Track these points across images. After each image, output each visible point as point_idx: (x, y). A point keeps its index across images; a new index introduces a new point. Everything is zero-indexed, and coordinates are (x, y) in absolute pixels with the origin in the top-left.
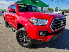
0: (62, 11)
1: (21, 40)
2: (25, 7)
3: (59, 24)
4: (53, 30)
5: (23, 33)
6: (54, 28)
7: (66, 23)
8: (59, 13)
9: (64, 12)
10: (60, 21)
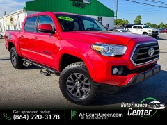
0: (154, 26)
1: (70, 89)
2: (72, 20)
3: (146, 53)
4: (136, 65)
5: (76, 74)
6: (137, 60)
7: (158, 52)
8: (144, 33)
9: (157, 32)
10: (148, 49)
